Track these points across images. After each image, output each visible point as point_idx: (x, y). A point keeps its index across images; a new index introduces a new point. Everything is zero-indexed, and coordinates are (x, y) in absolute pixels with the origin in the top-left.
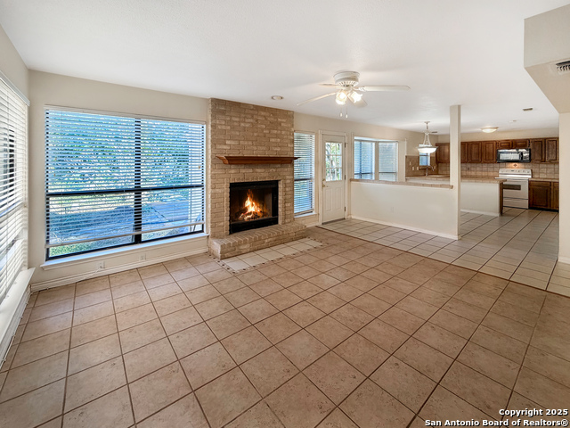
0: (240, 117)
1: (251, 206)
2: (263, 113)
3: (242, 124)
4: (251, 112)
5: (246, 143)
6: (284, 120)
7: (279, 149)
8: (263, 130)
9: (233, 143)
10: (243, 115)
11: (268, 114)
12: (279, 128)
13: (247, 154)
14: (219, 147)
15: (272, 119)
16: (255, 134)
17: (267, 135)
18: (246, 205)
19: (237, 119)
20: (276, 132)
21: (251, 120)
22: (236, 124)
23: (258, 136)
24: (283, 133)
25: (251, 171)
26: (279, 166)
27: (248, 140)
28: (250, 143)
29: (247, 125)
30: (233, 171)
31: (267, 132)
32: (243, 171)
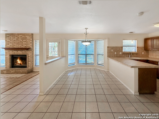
0: (13, 37)
1: (19, 61)
2: (20, 35)
3: (14, 39)
4: (16, 35)
5: (15, 44)
6: (28, 37)
7: (26, 45)
8: (20, 40)
9: (11, 44)
10: (14, 37)
11: (22, 35)
13: (15, 47)
14: (7, 45)
15: (23, 37)
16: (18, 42)
17: (22, 42)
18: (17, 61)
19: (12, 38)
20: (25, 40)
21: (16, 38)
22: (12, 39)
24: (27, 40)
25: (16, 52)
26: (26, 50)
27: (15, 43)
28: (16, 44)
29: (15, 39)
30: (11, 52)
31: (22, 40)
32: (14, 52)
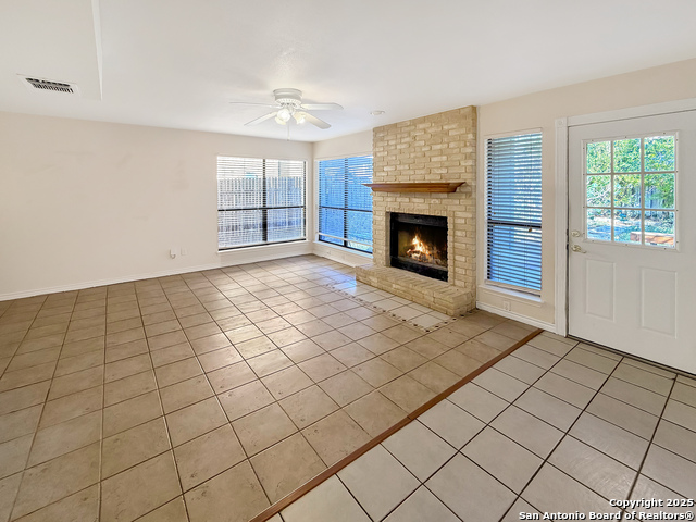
0: (396, 139)
1: (418, 245)
2: (421, 126)
3: (398, 147)
4: (407, 129)
5: (402, 167)
6: (455, 126)
8: (421, 147)
9: (389, 169)
10: (399, 136)
11: (428, 125)
12: (445, 140)
13: (404, 180)
14: (378, 174)
15: (433, 130)
16: (412, 155)
17: (427, 154)
19: (393, 142)
20: (439, 147)
21: (407, 140)
22: (392, 148)
23: (416, 157)
24: (452, 145)
25: (407, 200)
26: (445, 195)
27: (404, 164)
28: (406, 167)
29: (404, 147)
30: (389, 199)
31: (427, 149)
32: (399, 200)
